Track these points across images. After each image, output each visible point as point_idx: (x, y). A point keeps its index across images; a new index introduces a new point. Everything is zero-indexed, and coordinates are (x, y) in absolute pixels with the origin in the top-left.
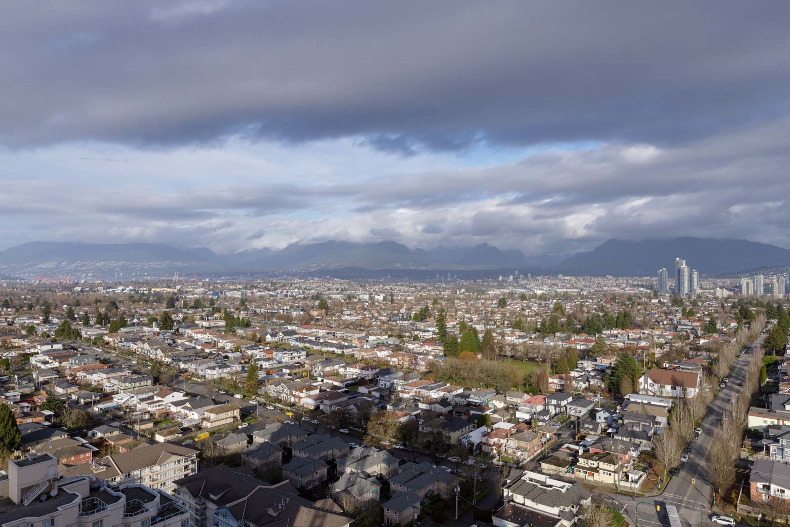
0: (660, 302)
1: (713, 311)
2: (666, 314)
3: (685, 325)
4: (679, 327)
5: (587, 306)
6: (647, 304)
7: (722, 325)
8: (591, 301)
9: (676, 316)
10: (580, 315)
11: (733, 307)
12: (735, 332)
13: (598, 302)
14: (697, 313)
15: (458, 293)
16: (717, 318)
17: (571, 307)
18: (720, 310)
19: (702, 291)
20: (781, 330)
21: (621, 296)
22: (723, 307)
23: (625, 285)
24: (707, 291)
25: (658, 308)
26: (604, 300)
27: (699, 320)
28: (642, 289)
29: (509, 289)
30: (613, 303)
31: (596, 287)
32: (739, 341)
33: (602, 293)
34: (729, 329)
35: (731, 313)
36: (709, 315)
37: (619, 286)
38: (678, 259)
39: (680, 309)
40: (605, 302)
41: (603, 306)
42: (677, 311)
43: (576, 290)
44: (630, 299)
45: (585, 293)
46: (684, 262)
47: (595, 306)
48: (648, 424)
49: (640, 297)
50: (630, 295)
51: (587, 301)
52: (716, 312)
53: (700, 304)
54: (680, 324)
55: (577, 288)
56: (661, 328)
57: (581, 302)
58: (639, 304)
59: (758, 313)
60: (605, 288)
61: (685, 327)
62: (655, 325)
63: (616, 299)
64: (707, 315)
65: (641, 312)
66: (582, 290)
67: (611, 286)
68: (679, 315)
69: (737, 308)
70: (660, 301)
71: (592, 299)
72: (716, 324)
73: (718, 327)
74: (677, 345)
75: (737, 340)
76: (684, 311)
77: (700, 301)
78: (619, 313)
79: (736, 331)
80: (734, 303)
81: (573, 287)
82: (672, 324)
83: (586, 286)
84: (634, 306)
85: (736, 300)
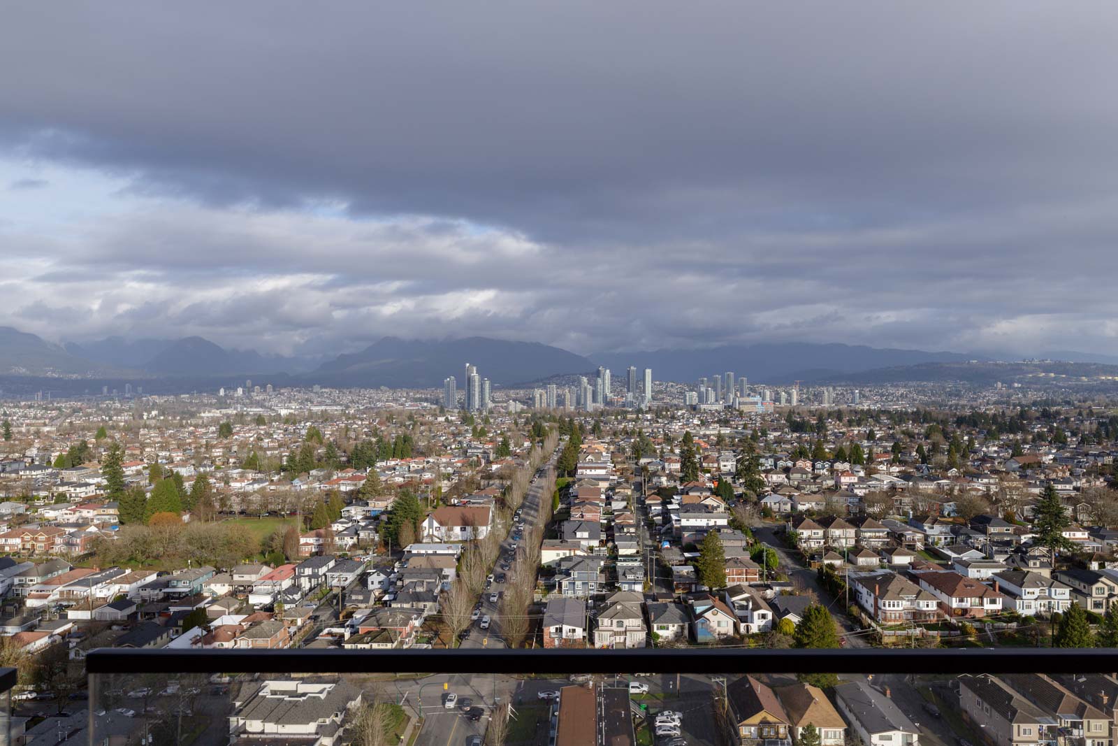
0: (447, 420)
1: (506, 429)
2: (455, 435)
3: (476, 448)
4: (469, 451)
5: (355, 430)
6: (431, 423)
7: (515, 446)
8: (360, 423)
9: (465, 438)
10: (346, 442)
11: (526, 423)
12: (528, 454)
13: (370, 423)
14: (489, 432)
15: (145, 417)
16: (510, 437)
17: (333, 432)
18: (513, 427)
19: (494, 405)
20: (573, 448)
21: (400, 413)
22: (516, 424)
23: (404, 399)
24: (500, 405)
25: (445, 428)
26: (377, 421)
27: (491, 441)
28: (425, 404)
29: (236, 409)
30: (388, 424)
31: (366, 403)
32: (532, 464)
33: (375, 411)
34: (522, 450)
35: (524, 431)
36: (502, 434)
37: (397, 400)
38: (468, 365)
39: (470, 428)
40: (380, 423)
41: (376, 429)
42: (467, 431)
43: (339, 408)
44: (410, 418)
45: (352, 412)
46: (475, 369)
47: (366, 430)
48: (434, 580)
49: (423, 415)
50: (411, 413)
51: (354, 423)
52: (509, 430)
53: (492, 421)
54: (470, 447)
55: (341, 405)
56: (449, 454)
57: (347, 425)
58: (422, 424)
59: (551, 429)
60: (379, 404)
61: (475, 451)
62: (441, 450)
63: (393, 419)
64: (499, 434)
65: (424, 434)
66: (347, 407)
67: (387, 401)
68: (469, 436)
69: (530, 424)
70: (447, 418)
71: (362, 420)
72: (509, 445)
73: (511, 449)
74: (467, 474)
75: (530, 463)
76: (474, 430)
77: (492, 418)
78: (398, 437)
79: (529, 451)
80: (527, 419)
81: (335, 403)
82: (462, 448)
83: (352, 402)
84: (416, 427)
85: (530, 415)
